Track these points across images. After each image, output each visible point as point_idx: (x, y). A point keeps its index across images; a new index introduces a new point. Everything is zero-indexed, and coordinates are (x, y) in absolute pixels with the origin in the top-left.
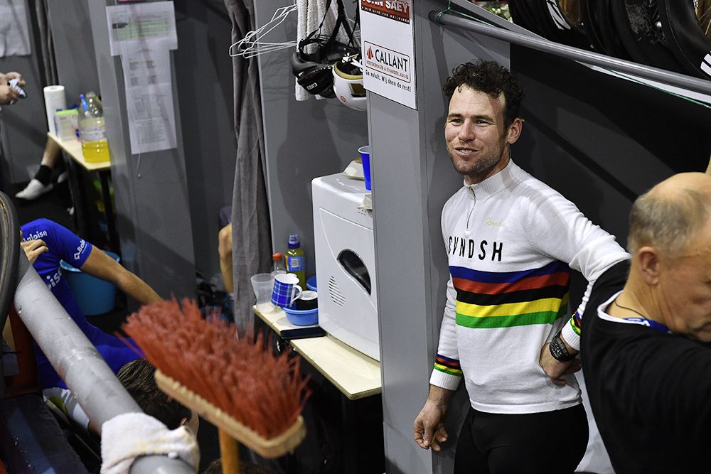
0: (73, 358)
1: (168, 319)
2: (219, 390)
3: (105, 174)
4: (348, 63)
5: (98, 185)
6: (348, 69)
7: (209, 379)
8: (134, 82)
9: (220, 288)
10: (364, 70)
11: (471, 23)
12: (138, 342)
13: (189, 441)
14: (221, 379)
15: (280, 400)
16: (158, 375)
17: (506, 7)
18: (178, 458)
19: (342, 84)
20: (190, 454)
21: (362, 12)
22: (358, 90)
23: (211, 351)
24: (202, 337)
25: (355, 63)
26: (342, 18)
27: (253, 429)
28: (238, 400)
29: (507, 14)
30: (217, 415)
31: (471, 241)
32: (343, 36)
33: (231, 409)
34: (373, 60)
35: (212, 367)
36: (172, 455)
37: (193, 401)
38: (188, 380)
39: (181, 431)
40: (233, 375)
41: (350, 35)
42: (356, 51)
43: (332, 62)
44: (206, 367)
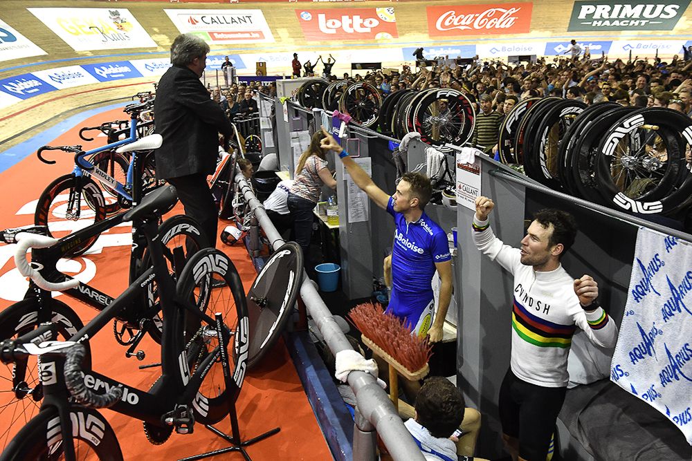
0: (324, 321)
1: (369, 313)
2: (391, 348)
3: (337, 230)
4: (449, 190)
5: (333, 234)
6: (449, 193)
7: (387, 343)
8: (352, 192)
9: (383, 284)
10: (457, 193)
11: (510, 177)
12: (355, 321)
13: (374, 366)
14: (392, 343)
15: (419, 356)
16: (363, 336)
17: (522, 167)
18: (369, 373)
19: (446, 199)
20: (375, 372)
21: (457, 169)
22: (453, 203)
23: (388, 330)
24: (384, 322)
25: (453, 190)
26: (447, 170)
27: (405, 367)
28: (400, 354)
29: (522, 170)
30: (389, 358)
31: (531, 298)
32: (447, 178)
33: (395, 357)
34: (461, 190)
35: (388, 338)
36: (367, 371)
37: (378, 351)
38: (377, 341)
39: (371, 361)
40: (398, 342)
41: (451, 178)
42: (453, 185)
43: (441, 189)
44: (385, 337)
